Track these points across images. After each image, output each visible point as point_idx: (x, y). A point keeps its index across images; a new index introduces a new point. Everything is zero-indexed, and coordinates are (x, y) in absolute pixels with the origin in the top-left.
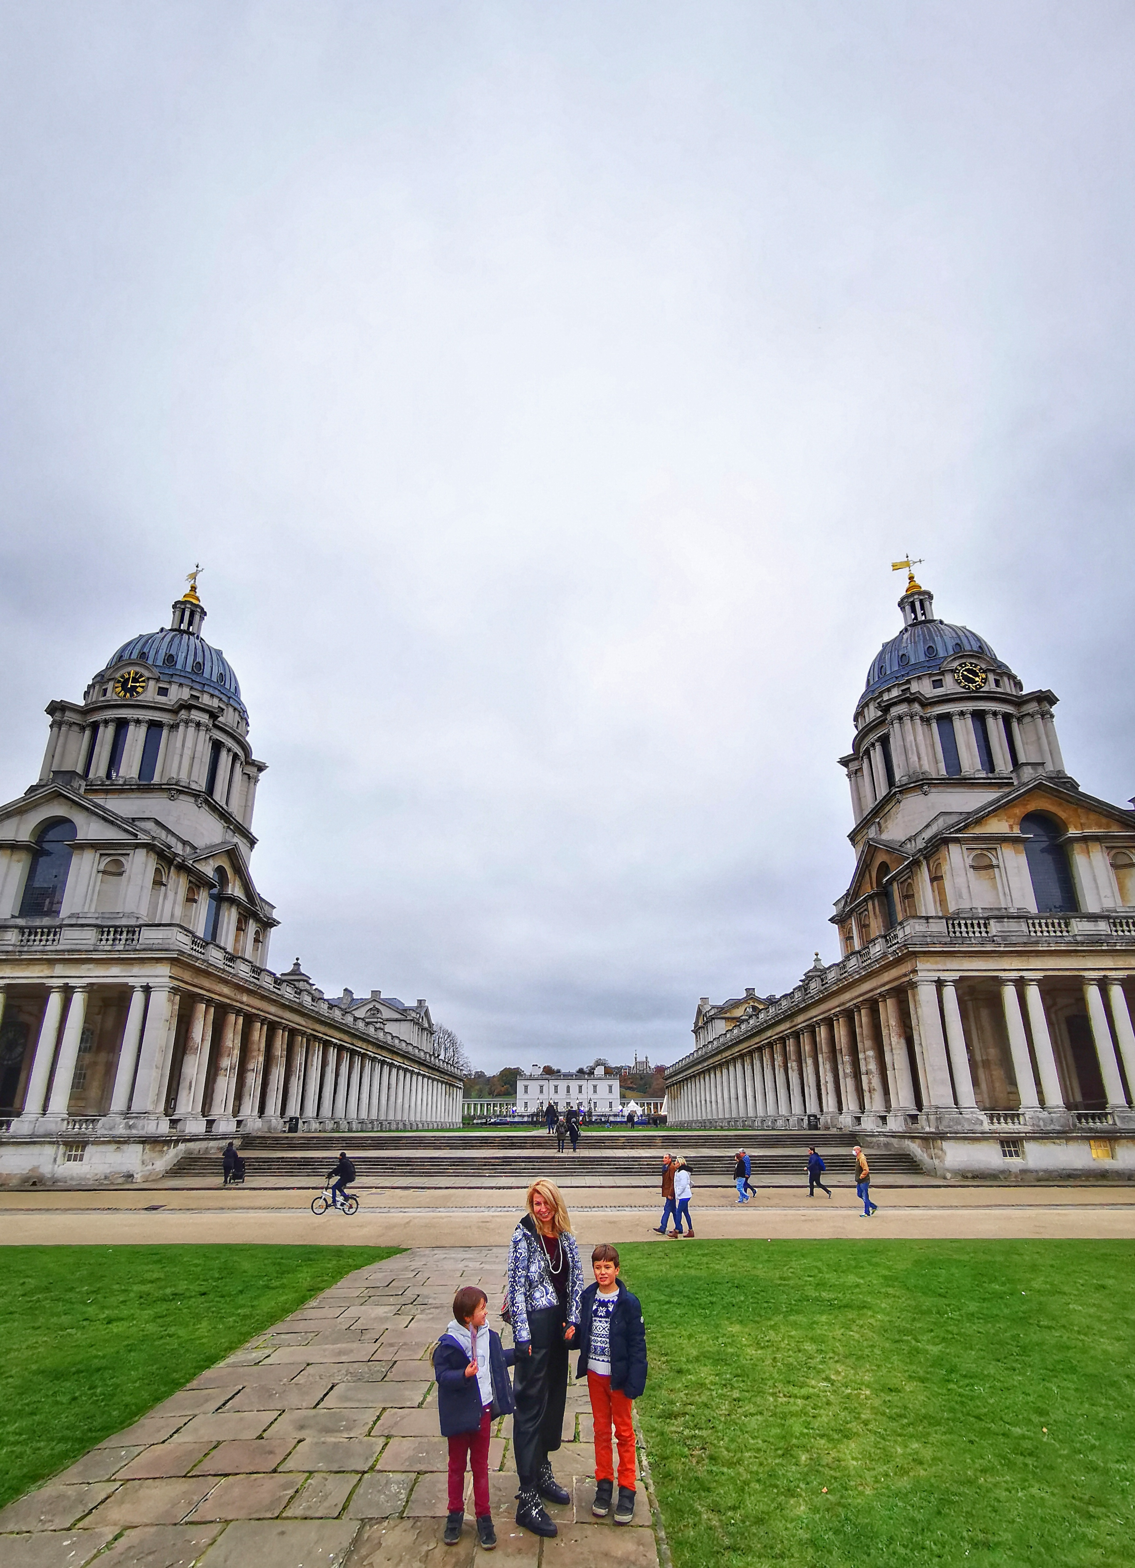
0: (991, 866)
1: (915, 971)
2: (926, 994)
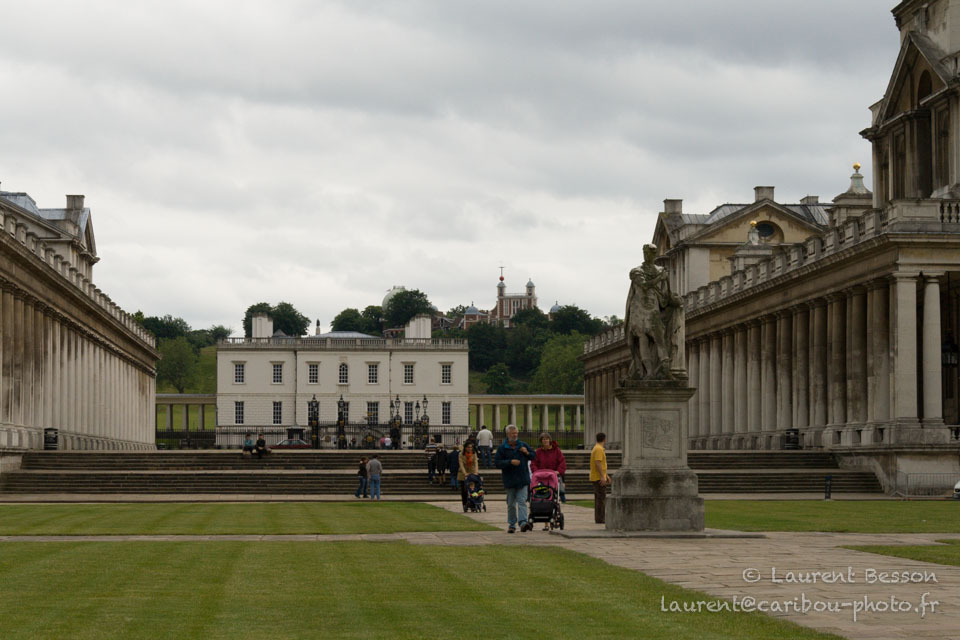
1: (896, 265)
2: (906, 293)
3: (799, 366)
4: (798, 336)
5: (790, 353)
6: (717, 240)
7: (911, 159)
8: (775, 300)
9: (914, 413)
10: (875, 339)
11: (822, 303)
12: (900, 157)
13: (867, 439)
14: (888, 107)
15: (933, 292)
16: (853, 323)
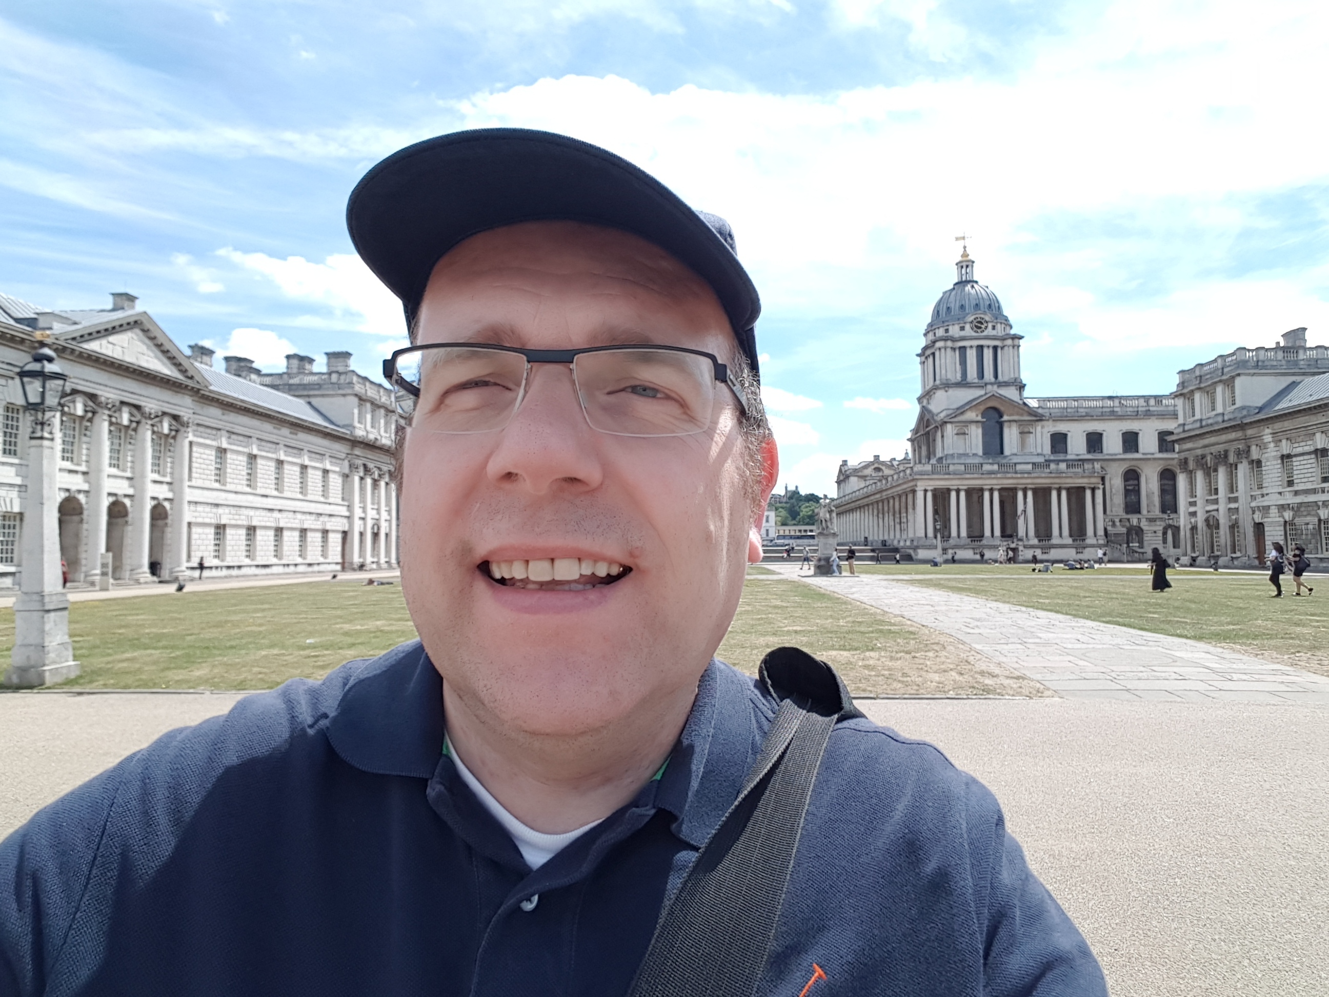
0: (964, 434)
1: (916, 486)
2: (920, 495)
3: (886, 518)
4: (886, 509)
5: (883, 514)
6: (860, 474)
7: (924, 449)
8: (878, 496)
9: (923, 535)
10: (910, 510)
11: (893, 498)
12: (920, 447)
13: (908, 543)
14: (916, 431)
15: (929, 495)
16: (903, 505)
